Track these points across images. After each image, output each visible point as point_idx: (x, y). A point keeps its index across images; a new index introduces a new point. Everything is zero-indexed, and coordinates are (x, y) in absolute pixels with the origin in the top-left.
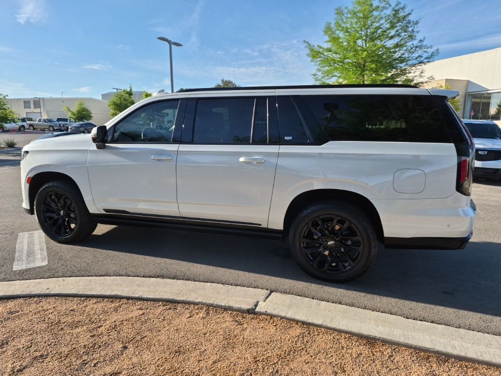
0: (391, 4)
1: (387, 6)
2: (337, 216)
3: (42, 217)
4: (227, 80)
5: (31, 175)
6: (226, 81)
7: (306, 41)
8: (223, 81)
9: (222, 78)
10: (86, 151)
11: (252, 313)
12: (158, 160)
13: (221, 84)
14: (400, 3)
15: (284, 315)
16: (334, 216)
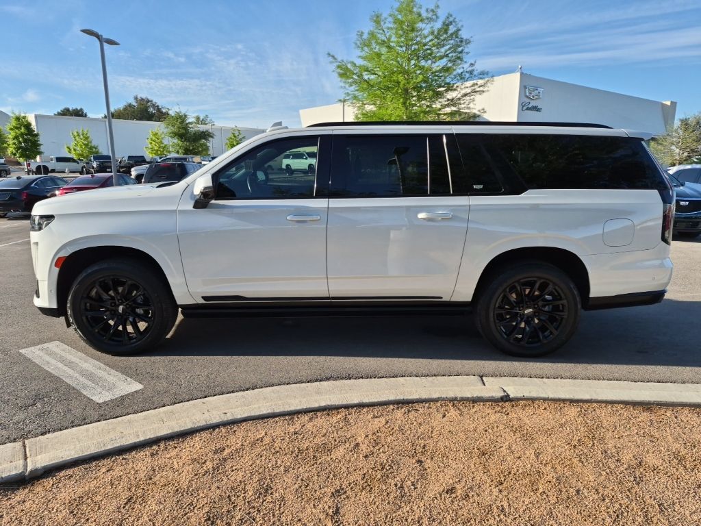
0: (438, 15)
1: (434, 17)
2: (540, 278)
3: (84, 318)
4: (144, 97)
5: (65, 253)
6: (142, 99)
7: (331, 54)
8: (136, 98)
9: (135, 94)
10: (175, 211)
11: (507, 401)
12: (298, 222)
13: (134, 104)
14: (451, 16)
15: (522, 395)
16: (535, 279)
